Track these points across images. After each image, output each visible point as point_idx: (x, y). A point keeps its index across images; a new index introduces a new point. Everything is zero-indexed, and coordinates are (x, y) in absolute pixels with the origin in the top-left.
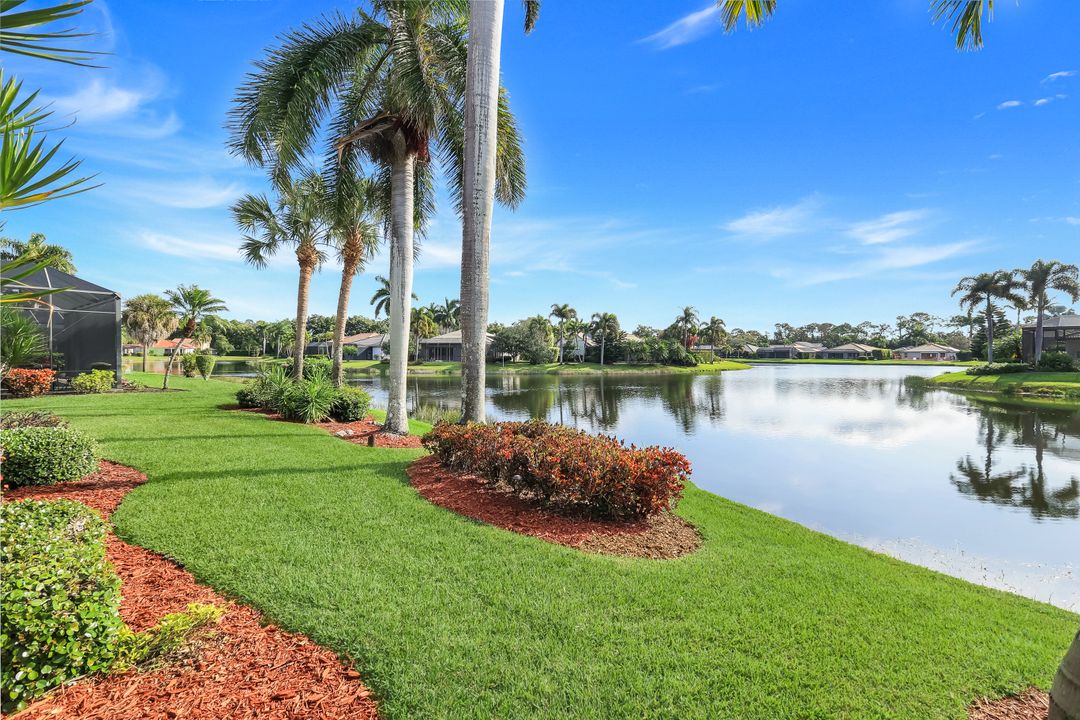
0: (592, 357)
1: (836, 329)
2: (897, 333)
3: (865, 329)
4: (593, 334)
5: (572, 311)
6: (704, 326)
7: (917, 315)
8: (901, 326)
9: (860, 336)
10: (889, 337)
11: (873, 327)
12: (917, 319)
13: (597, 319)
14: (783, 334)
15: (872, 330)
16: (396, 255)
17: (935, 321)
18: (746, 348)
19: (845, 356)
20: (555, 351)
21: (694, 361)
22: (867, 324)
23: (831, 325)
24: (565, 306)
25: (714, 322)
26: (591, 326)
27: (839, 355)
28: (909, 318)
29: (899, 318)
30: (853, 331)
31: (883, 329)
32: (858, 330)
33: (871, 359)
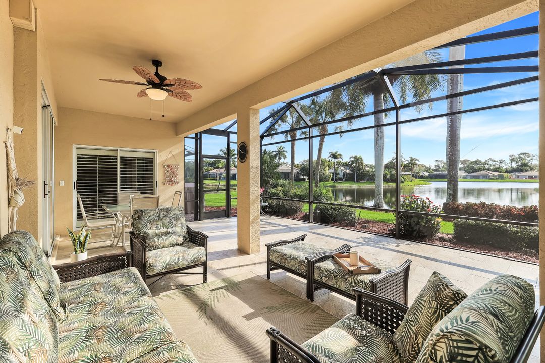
0: (349, 178)
1: (472, 163)
2: (510, 165)
3: (489, 162)
4: (350, 167)
5: (340, 155)
6: (407, 162)
7: (522, 154)
8: (512, 160)
9: (487, 166)
10: (504, 166)
11: (494, 161)
12: (523, 156)
13: (352, 159)
14: (440, 166)
15: (494, 163)
16: (380, 134)
17: (534, 158)
18: (421, 174)
19: (481, 177)
20: (330, 176)
21: (403, 181)
22: (490, 159)
23: (468, 160)
24: (336, 153)
25: (412, 160)
26: (349, 162)
27: (478, 177)
28: (517, 156)
29: (511, 156)
30: (482, 163)
31: (500, 162)
32: (485, 163)
33: (497, 179)
